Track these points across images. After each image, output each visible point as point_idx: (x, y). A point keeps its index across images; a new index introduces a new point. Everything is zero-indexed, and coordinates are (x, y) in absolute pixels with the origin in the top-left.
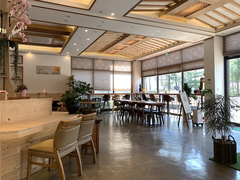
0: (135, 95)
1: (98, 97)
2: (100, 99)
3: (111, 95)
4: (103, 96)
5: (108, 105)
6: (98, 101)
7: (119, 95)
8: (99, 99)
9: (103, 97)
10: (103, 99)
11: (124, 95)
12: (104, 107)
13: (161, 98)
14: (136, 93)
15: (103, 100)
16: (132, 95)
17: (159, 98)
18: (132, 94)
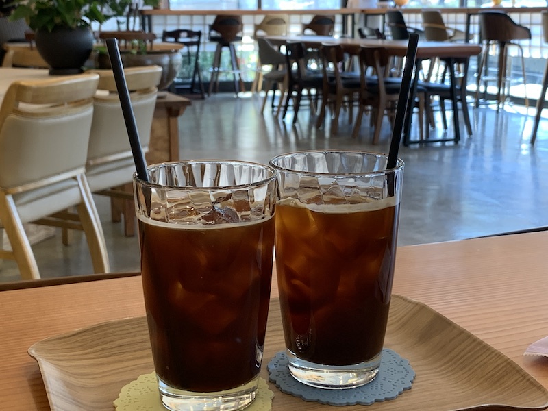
0: (357, 16)
1: (188, 28)
2: (199, 34)
3: (246, 19)
4: (211, 20)
5: (235, 62)
6: (187, 44)
7: (285, 17)
8: (190, 34)
9: (212, 28)
10: (214, 33)
11: (308, 19)
12: (218, 72)
13: (475, 29)
14: (363, 6)
15: (212, 39)
16: (345, 17)
17: (462, 28)
18: (346, 11)
